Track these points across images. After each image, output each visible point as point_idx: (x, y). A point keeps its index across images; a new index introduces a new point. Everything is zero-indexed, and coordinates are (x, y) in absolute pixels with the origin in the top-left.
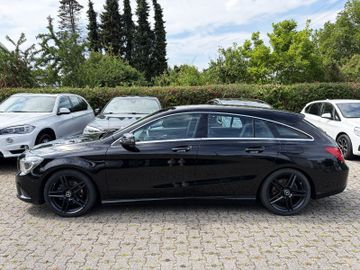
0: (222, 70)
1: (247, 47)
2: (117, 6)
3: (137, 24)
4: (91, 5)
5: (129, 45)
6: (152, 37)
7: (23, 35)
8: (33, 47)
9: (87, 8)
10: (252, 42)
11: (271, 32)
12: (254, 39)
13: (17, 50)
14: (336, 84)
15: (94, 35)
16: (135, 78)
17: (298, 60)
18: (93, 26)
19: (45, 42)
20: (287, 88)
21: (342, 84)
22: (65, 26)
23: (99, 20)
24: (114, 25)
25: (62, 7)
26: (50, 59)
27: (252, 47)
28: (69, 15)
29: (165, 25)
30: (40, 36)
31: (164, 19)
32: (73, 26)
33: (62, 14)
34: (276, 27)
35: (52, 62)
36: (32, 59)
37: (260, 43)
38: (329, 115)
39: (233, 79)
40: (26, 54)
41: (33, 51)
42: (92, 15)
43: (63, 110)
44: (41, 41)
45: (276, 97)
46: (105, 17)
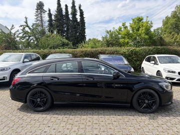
0: (107, 41)
1: (120, 29)
2: (62, 10)
3: (71, 19)
4: (49, 10)
5: (68, 29)
6: (79, 25)
7: (13, 26)
8: (18, 31)
9: (48, 12)
10: (123, 27)
11: (131, 22)
12: (123, 25)
13: (11, 32)
14: (162, 47)
15: (51, 25)
16: (67, 45)
17: (143, 36)
18: (50, 20)
19: (24, 28)
20: (138, 49)
21: (165, 47)
22: (38, 20)
23: (53, 18)
24: (60, 20)
25: (37, 12)
26: (26, 36)
27: (122, 29)
28: (40, 15)
29: (85, 19)
30: (21, 26)
31: (84, 16)
32: (42, 21)
33: (37, 15)
34: (133, 20)
35: (27, 38)
36: (18, 37)
37: (126, 27)
38: (153, 62)
39: (113, 45)
40: (15, 34)
41: (18, 33)
42: (50, 15)
43: (26, 60)
44: (22, 28)
45: (132, 53)
46: (56, 16)
